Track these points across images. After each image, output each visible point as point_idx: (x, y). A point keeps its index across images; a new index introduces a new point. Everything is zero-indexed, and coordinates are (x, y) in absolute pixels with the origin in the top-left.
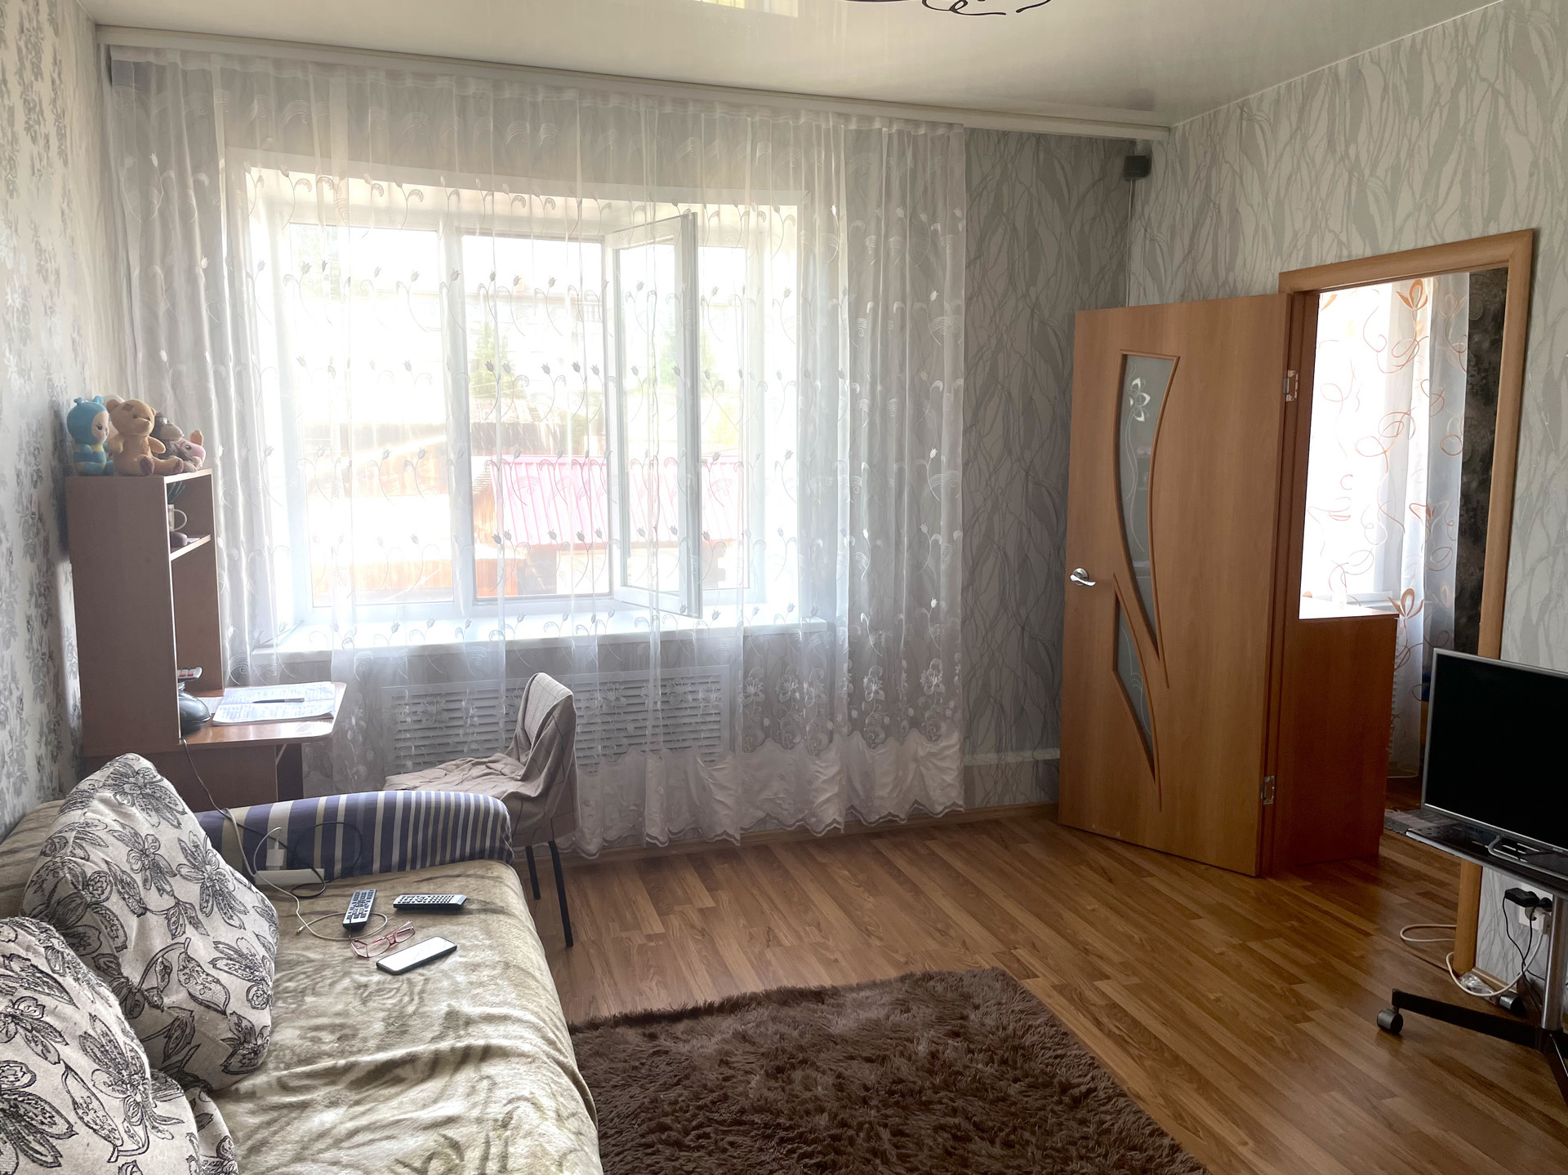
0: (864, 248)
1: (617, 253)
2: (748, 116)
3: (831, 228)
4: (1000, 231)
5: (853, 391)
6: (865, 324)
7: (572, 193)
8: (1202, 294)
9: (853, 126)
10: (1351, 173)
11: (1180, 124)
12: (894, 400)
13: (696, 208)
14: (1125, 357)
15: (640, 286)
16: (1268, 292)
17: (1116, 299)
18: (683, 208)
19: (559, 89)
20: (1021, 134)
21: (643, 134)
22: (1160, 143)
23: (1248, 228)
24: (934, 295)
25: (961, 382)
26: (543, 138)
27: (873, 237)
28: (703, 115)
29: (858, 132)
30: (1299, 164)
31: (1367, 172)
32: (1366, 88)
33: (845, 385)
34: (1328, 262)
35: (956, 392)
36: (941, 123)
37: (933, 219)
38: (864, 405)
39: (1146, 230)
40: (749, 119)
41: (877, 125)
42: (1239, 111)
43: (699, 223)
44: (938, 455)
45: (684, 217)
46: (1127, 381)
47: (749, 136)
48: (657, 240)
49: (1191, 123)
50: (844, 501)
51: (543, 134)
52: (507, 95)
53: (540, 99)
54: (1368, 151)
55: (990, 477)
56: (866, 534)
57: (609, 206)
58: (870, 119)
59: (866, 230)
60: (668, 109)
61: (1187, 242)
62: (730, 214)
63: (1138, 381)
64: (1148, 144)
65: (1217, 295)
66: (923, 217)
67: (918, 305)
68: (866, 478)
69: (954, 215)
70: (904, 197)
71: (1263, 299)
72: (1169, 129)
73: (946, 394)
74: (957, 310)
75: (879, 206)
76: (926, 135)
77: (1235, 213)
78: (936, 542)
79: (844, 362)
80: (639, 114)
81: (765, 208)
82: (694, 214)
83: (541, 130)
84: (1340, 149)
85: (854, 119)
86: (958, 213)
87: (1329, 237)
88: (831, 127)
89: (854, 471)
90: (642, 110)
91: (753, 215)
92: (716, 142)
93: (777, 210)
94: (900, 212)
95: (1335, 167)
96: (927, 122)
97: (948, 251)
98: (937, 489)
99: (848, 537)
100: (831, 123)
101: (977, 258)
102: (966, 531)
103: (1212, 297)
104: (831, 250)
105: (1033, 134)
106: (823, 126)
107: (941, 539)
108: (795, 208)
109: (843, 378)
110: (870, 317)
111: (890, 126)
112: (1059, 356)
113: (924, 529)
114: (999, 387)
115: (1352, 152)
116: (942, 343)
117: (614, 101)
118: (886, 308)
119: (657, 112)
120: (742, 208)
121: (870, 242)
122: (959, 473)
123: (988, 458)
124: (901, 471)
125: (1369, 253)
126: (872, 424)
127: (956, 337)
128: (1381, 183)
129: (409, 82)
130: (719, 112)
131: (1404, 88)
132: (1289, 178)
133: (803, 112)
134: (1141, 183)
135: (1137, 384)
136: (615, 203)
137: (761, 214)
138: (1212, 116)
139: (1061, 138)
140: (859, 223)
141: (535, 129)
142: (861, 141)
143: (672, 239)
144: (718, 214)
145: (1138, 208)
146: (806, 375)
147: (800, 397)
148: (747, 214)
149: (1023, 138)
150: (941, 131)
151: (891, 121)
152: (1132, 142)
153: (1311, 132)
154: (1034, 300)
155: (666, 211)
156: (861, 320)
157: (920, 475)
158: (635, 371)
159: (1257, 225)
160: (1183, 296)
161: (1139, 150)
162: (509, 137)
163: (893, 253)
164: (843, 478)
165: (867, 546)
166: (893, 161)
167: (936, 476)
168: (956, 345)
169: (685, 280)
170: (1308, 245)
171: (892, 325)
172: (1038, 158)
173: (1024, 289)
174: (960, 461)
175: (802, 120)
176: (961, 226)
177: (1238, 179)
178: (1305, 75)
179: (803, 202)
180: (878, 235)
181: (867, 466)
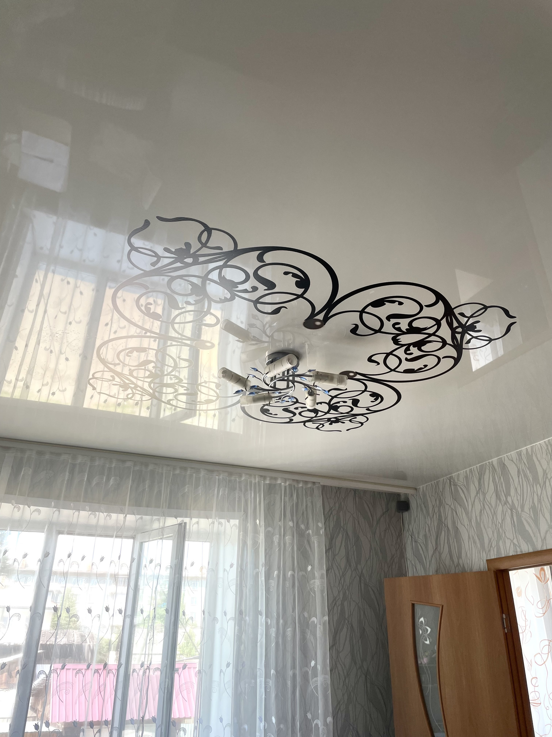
0: (272, 542)
1: (141, 544)
2: (217, 475)
3: (256, 531)
4: (340, 535)
5: (267, 623)
6: (273, 583)
7: (122, 512)
8: (446, 570)
9: (268, 482)
10: (511, 510)
11: (421, 487)
12: (289, 629)
13: (187, 520)
14: (413, 605)
15: (151, 561)
16: (482, 570)
17: (402, 573)
18: (180, 520)
19: (124, 461)
20: (347, 489)
21: (163, 483)
22: (413, 495)
23: (465, 535)
24: (309, 568)
25: (326, 618)
26: (111, 484)
27: (278, 536)
28: (194, 475)
29: (270, 485)
30: (484, 505)
31: (519, 510)
32: (508, 470)
33: (262, 619)
34: (511, 555)
35: (324, 624)
36: (310, 482)
37: (307, 528)
38: (273, 632)
39: (412, 537)
40: (217, 477)
41: (279, 482)
42: (448, 481)
43: (188, 527)
44: (316, 664)
45: (180, 524)
46: (416, 619)
47: (217, 486)
48: (165, 536)
49: (427, 486)
50: (261, 697)
51: (112, 482)
52: (97, 463)
53: (113, 465)
54: (518, 500)
55: (345, 679)
56: (274, 720)
57: (142, 518)
58: (276, 479)
59: (273, 533)
60: (177, 472)
61: (434, 543)
62: (204, 523)
63: (422, 619)
64: (406, 495)
65: (455, 571)
66: (303, 527)
67: (301, 573)
68: (274, 679)
69: (317, 526)
70: (292, 516)
71: (480, 573)
72: (416, 489)
73: (318, 626)
74: (322, 577)
75: (280, 520)
76: (302, 487)
77: (457, 530)
78: (317, 725)
79: (262, 607)
80: (162, 474)
81: (222, 521)
82: (185, 523)
83: (111, 480)
84: (503, 498)
85: (268, 479)
86: (320, 525)
87: (508, 542)
88: (257, 482)
89: (267, 676)
90: (164, 472)
91: (216, 524)
92: (200, 488)
93: (229, 522)
94: (291, 524)
95: (503, 508)
96: (303, 481)
97: (316, 545)
98: (316, 688)
99: (263, 722)
100: (257, 480)
101: (330, 548)
102: (334, 717)
103: (453, 571)
104: (255, 544)
105: (352, 489)
106: (253, 482)
107: (319, 722)
108: (238, 521)
109: (261, 615)
110: (276, 580)
111: (285, 483)
112: (376, 603)
113: (309, 716)
114: (346, 621)
115: (509, 499)
116: (315, 595)
117: (151, 467)
118: (284, 575)
119: (172, 473)
120: (210, 520)
121: (276, 539)
122: (328, 677)
123: (343, 666)
124: (294, 675)
125: (531, 550)
126: (277, 643)
127: (322, 592)
128: (528, 515)
129: (47, 457)
130: (202, 473)
131: (528, 472)
132: (481, 512)
133: (244, 475)
134: (406, 514)
135: (422, 621)
136: (144, 517)
137: (220, 523)
138: (436, 483)
139: (365, 492)
140: (270, 529)
141: (108, 479)
142: (271, 489)
143: (172, 536)
144: (198, 523)
145: (406, 526)
146: (240, 613)
147: (236, 627)
148: (213, 523)
149: (348, 490)
150: (309, 485)
151: (285, 480)
152: (399, 495)
153: (486, 491)
154: (360, 571)
155: (171, 521)
156: (271, 581)
157: (305, 678)
158: (142, 611)
159: (469, 535)
160: (437, 571)
161: (402, 498)
162: (94, 483)
163: (287, 545)
164: (261, 680)
165: (274, 729)
166: (287, 499)
167: (315, 679)
168: (323, 597)
169: (177, 558)
170: (498, 545)
171: (288, 584)
172: (356, 500)
173: (355, 566)
174: (328, 669)
175: (243, 478)
176: (322, 532)
177: (454, 513)
178: (478, 465)
179: (242, 518)
180: (280, 535)
181: (275, 673)
